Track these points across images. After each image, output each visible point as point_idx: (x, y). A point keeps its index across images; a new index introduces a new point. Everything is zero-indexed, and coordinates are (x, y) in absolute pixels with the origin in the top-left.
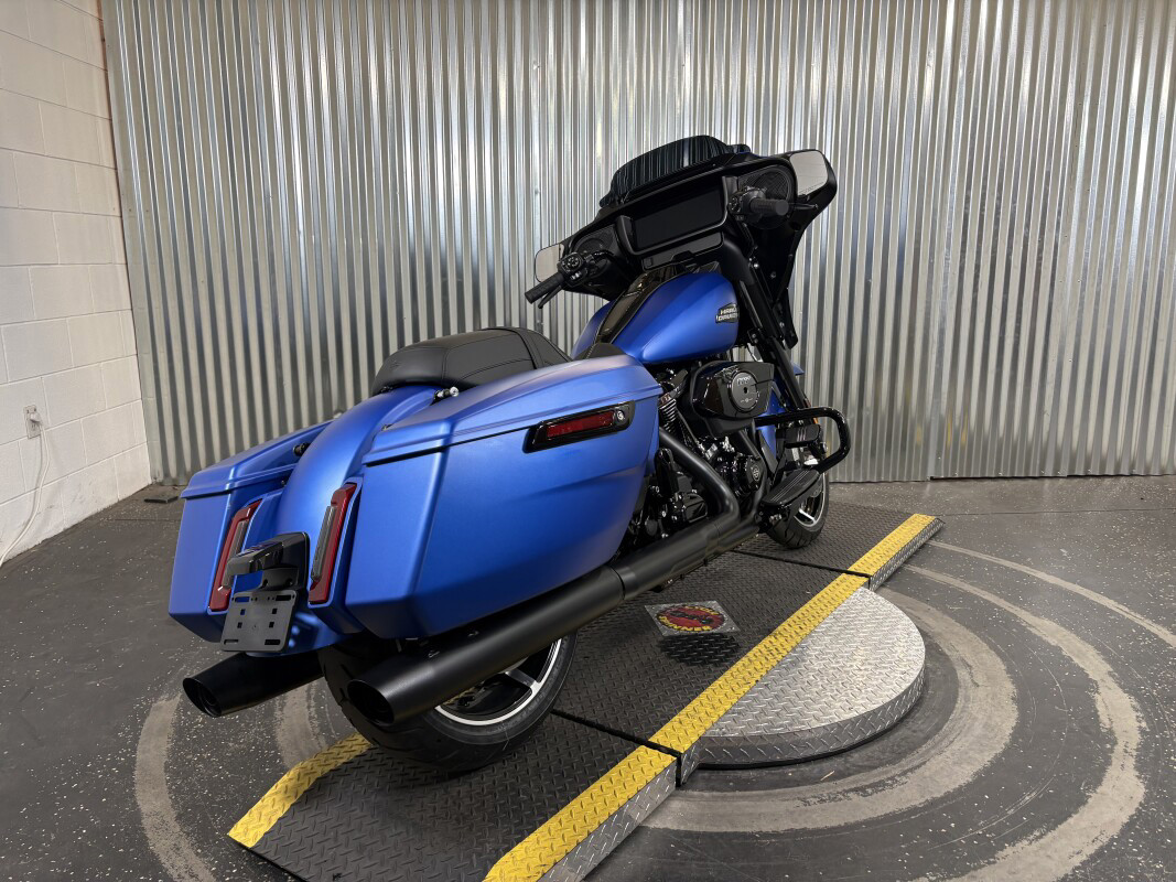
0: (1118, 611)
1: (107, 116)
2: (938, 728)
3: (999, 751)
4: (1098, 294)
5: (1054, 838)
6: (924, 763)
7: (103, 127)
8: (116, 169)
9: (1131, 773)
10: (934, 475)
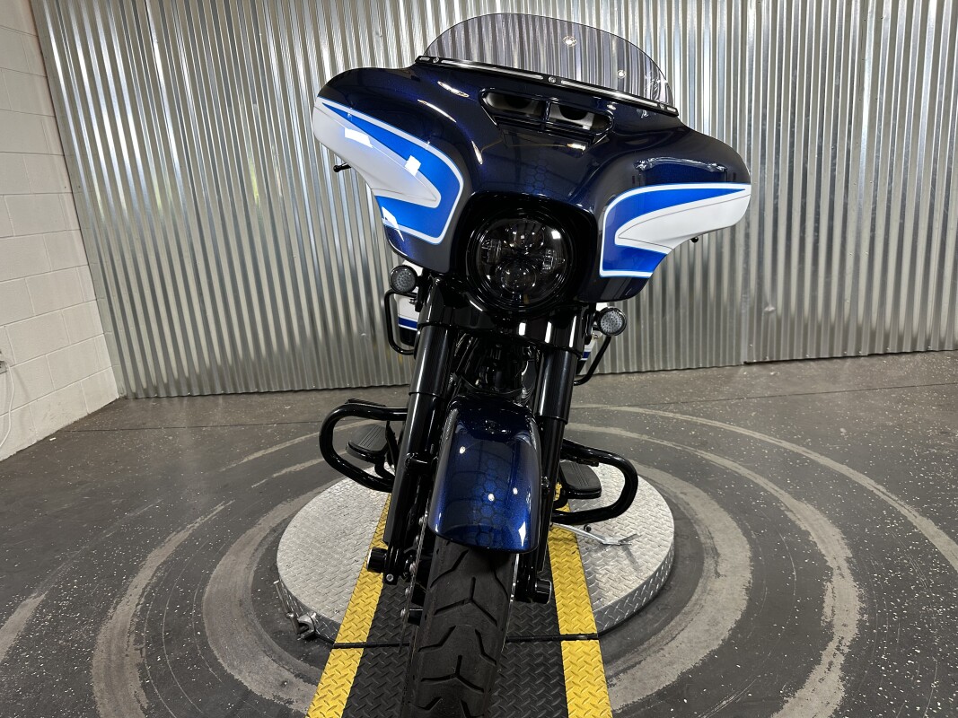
0: (875, 491)
1: (51, 114)
2: (667, 622)
3: (716, 647)
4: (890, 192)
6: (640, 662)
7: (48, 122)
8: (64, 155)
9: (836, 674)
10: (747, 361)
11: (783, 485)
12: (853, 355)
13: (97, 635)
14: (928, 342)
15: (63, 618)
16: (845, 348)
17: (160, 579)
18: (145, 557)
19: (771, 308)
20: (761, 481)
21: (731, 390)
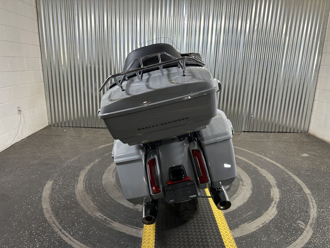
0: (281, 168)
1: (38, 32)
3: (245, 201)
4: (288, 86)
5: (253, 223)
7: (37, 35)
8: (40, 46)
9: (275, 208)
10: (244, 131)
11: (258, 165)
12: (274, 131)
13: (74, 192)
14: (294, 130)
15: (62, 187)
16: (272, 130)
17: (87, 178)
18: (80, 173)
19: (252, 116)
20: (252, 163)
21: (240, 139)
